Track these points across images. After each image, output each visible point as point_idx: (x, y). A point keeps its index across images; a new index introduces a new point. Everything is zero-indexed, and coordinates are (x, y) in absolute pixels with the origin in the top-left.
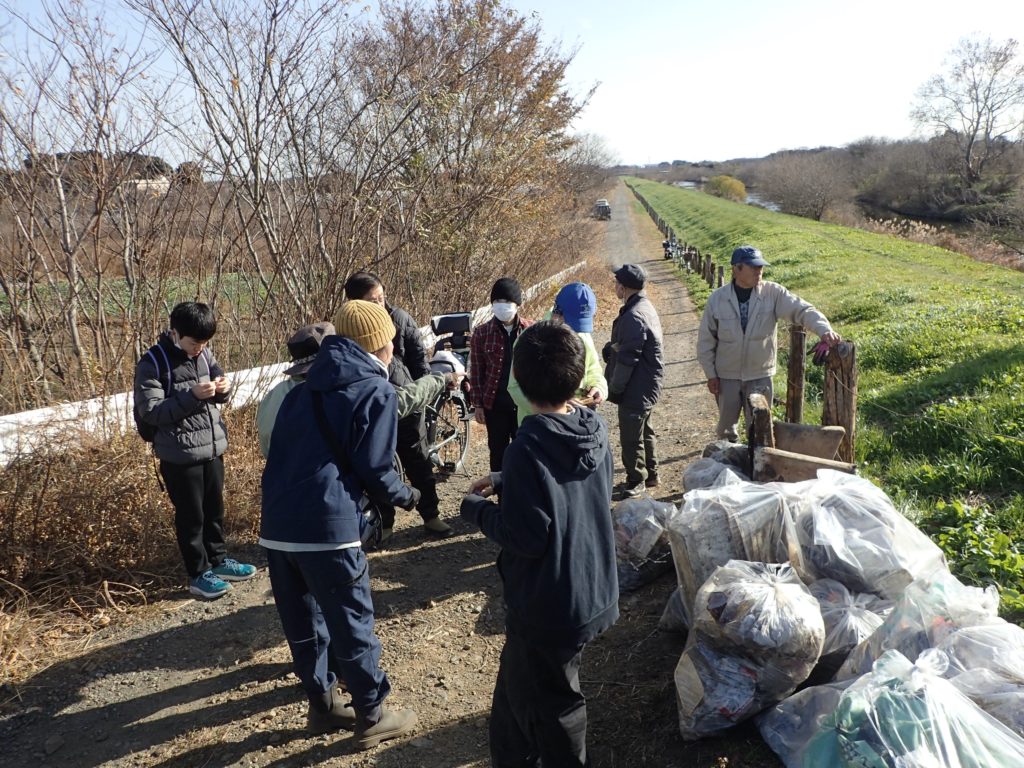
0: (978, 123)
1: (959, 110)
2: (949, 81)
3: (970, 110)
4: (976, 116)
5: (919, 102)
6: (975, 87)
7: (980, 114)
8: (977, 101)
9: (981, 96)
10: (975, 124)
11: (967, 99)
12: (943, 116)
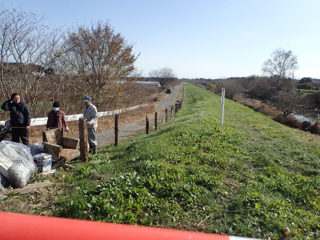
0: (281, 73)
1: (276, 69)
2: (273, 61)
3: (278, 69)
4: (280, 71)
5: (265, 66)
6: (280, 63)
7: (281, 71)
8: (280, 67)
9: (282, 66)
10: (280, 73)
11: (278, 66)
12: (271, 71)
